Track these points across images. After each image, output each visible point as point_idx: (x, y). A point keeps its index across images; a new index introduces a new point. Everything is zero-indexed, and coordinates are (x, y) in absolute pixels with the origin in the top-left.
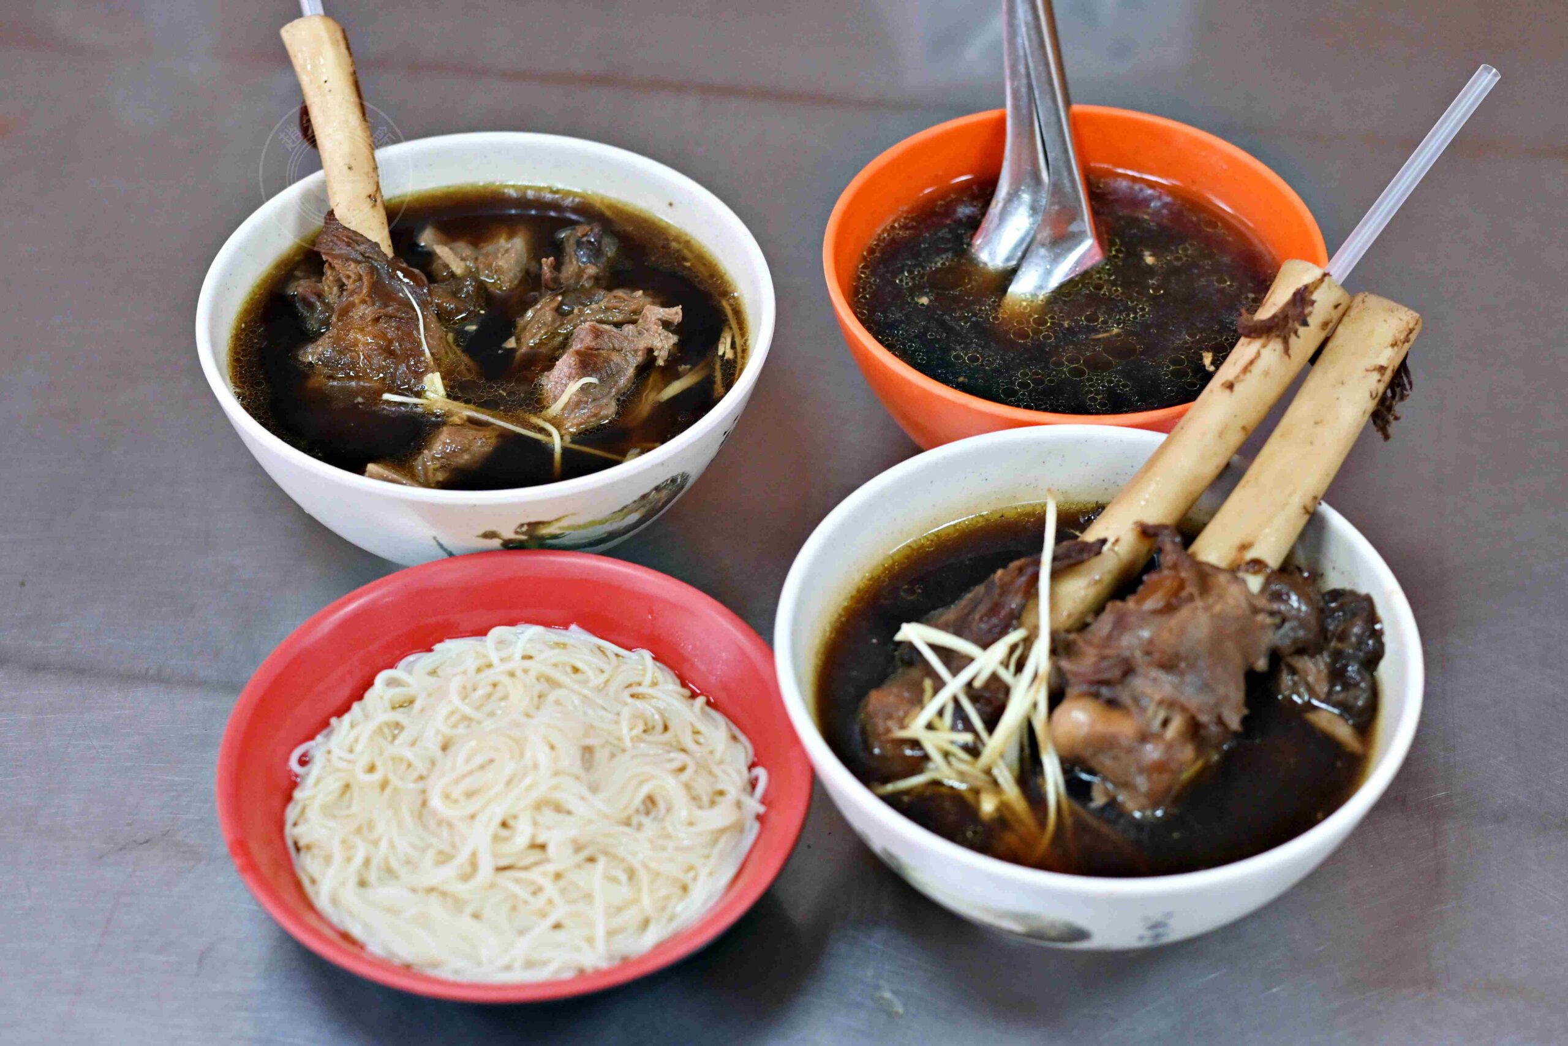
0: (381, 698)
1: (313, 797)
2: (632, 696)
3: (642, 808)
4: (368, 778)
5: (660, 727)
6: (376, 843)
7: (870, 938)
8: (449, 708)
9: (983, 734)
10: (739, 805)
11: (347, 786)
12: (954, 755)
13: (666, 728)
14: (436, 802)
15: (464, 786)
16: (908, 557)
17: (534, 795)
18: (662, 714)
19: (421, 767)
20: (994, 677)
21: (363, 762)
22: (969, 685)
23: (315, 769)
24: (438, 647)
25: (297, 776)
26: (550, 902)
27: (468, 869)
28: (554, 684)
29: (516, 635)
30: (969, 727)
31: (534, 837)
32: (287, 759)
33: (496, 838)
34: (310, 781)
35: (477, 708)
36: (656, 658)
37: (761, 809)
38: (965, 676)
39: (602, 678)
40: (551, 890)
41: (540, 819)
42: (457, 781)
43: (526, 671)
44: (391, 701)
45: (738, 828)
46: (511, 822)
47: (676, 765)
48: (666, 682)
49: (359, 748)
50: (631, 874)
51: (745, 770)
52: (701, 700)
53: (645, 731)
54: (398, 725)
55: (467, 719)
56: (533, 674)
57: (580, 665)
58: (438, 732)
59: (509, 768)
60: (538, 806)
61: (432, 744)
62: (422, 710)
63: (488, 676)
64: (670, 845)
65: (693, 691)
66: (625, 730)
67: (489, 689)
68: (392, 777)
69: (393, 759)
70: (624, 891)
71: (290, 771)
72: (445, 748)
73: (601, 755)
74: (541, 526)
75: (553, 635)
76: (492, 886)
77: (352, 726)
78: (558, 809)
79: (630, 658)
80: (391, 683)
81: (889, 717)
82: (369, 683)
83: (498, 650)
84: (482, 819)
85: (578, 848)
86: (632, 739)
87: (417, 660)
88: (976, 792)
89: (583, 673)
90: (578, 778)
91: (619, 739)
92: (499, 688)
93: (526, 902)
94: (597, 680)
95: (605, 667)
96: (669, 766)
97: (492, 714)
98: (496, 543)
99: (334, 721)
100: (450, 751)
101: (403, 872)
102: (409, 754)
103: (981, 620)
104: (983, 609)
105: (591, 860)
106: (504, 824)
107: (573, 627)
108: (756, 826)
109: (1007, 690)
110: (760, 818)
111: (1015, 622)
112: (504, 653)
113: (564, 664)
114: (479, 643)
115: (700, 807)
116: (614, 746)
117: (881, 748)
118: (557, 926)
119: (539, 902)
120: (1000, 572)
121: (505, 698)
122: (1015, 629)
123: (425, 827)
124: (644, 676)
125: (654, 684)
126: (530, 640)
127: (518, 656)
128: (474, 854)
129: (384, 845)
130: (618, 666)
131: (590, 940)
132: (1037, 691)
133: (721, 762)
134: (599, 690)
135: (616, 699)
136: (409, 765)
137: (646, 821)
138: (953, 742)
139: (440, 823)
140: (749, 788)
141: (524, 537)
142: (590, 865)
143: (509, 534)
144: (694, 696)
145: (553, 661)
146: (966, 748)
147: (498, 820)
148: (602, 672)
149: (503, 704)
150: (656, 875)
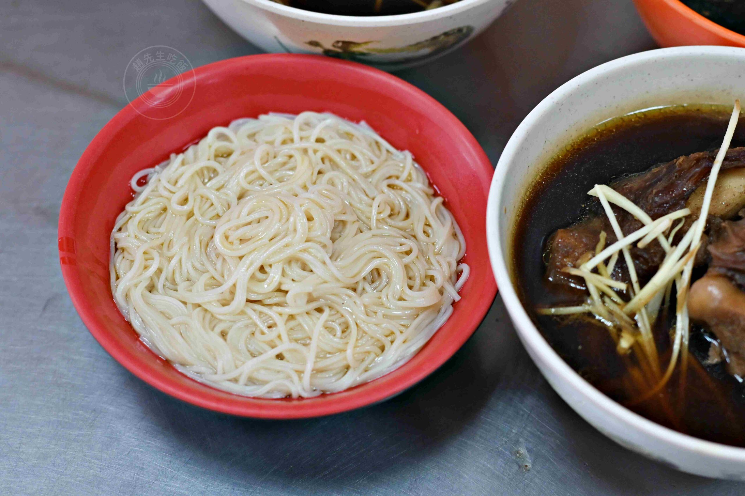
0: (210, 147)
1: (137, 213)
2: (389, 186)
3: (369, 278)
4: (179, 208)
5: (403, 215)
6: (170, 259)
7: (522, 402)
8: (251, 168)
9: (636, 286)
10: (441, 292)
11: (165, 209)
12: (609, 297)
13: (407, 216)
14: (218, 239)
15: (240, 233)
16: (617, 127)
17: (288, 252)
18: (407, 205)
19: (219, 208)
20: (655, 242)
21: (179, 195)
22: (635, 244)
23: (146, 191)
24: (263, 117)
25: (134, 192)
26: (279, 337)
27: (227, 296)
28: (335, 166)
29: (320, 121)
30: (626, 278)
31: (280, 284)
32: (130, 178)
33: (253, 277)
34: (140, 199)
35: (271, 173)
36: (416, 159)
37: (457, 298)
38: (633, 237)
39: (370, 168)
40: (281, 328)
41: (288, 271)
42: (238, 228)
43: (315, 151)
44: (216, 151)
45: (436, 309)
46: (267, 269)
47: (405, 249)
48: (418, 181)
49: (181, 183)
50: (346, 329)
51: (454, 264)
52: (439, 200)
53: (390, 216)
54: (215, 172)
55: (261, 178)
56: (320, 155)
57: (357, 154)
58: (238, 184)
59: (276, 227)
60: (290, 261)
61: (232, 191)
62: (234, 164)
63: (287, 149)
64: (381, 311)
65: (435, 191)
66: (374, 212)
67: (285, 159)
68: (196, 212)
69: (202, 197)
70: (336, 341)
71: (130, 187)
72: (240, 198)
73: (351, 229)
74: (352, 45)
75: (345, 126)
76: (242, 313)
77: (183, 163)
78: (304, 267)
79: (398, 156)
80: (222, 137)
81: (567, 255)
82: (204, 134)
83: (301, 129)
84: (247, 261)
85: (311, 299)
86: (378, 220)
87: (243, 124)
88: (619, 330)
89: (358, 160)
90: (324, 246)
91: (369, 218)
92: (292, 159)
93: (263, 333)
94: (366, 168)
95: (375, 159)
96: (398, 248)
97: (280, 180)
98: (319, 50)
99: (173, 156)
100: (242, 201)
101: (182, 286)
102: (213, 196)
103: (657, 194)
104: (660, 185)
105: (320, 310)
106: (262, 269)
107: (363, 123)
108: (451, 309)
109: (663, 255)
110: (454, 304)
111: (683, 203)
112: (304, 134)
113: (347, 151)
114: (288, 120)
115: (411, 288)
116: (364, 223)
117: (555, 277)
118: (280, 357)
119: (271, 335)
120: (681, 159)
121: (293, 169)
122: (681, 208)
123: (208, 256)
124: (402, 172)
125: (409, 180)
126: (327, 127)
127: (313, 139)
128: (234, 285)
129: (174, 262)
130: (386, 160)
131: (300, 373)
132: (685, 264)
133: (438, 254)
134: (366, 176)
135: (376, 187)
136: (212, 204)
137: (368, 288)
138: (611, 287)
139: (218, 255)
140: (454, 278)
141: (339, 50)
142: (317, 314)
143: (328, 45)
144: (435, 195)
145: (339, 147)
146: (619, 293)
147: (257, 265)
148: (372, 163)
149: (291, 173)
150: (362, 333)
